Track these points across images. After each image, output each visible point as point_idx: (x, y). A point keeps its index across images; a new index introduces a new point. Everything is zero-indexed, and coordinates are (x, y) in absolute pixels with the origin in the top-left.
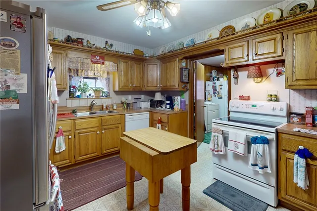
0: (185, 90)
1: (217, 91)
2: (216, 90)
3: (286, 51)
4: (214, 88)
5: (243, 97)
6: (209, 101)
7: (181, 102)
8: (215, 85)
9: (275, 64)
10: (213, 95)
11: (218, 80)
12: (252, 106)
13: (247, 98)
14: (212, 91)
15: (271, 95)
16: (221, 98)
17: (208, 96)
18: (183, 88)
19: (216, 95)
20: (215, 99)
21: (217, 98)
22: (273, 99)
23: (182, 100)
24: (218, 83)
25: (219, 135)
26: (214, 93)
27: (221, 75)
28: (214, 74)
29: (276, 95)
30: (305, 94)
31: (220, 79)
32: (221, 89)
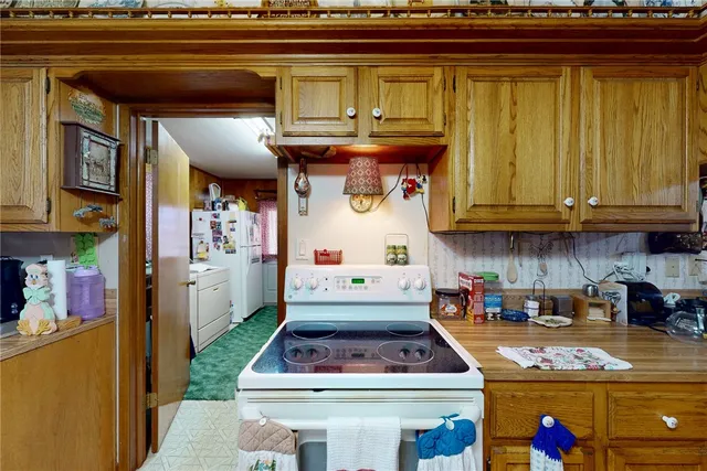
0: (97, 228)
1: (224, 234)
2: (221, 233)
3: (450, 123)
4: (216, 227)
5: (325, 254)
6: (201, 260)
7: (73, 284)
8: (217, 220)
9: (402, 165)
10: (211, 244)
11: (225, 207)
12: (354, 281)
13: (334, 258)
14: (208, 235)
15: (395, 248)
16: (233, 252)
17: (199, 250)
18: (82, 220)
19: (221, 245)
20: (218, 255)
21: (222, 251)
22: (399, 256)
23: (82, 272)
24: (224, 216)
25: (279, 457)
26: (216, 240)
27: (231, 197)
28: (215, 192)
29: (405, 248)
30: (455, 243)
31: (230, 206)
32: (233, 230)
